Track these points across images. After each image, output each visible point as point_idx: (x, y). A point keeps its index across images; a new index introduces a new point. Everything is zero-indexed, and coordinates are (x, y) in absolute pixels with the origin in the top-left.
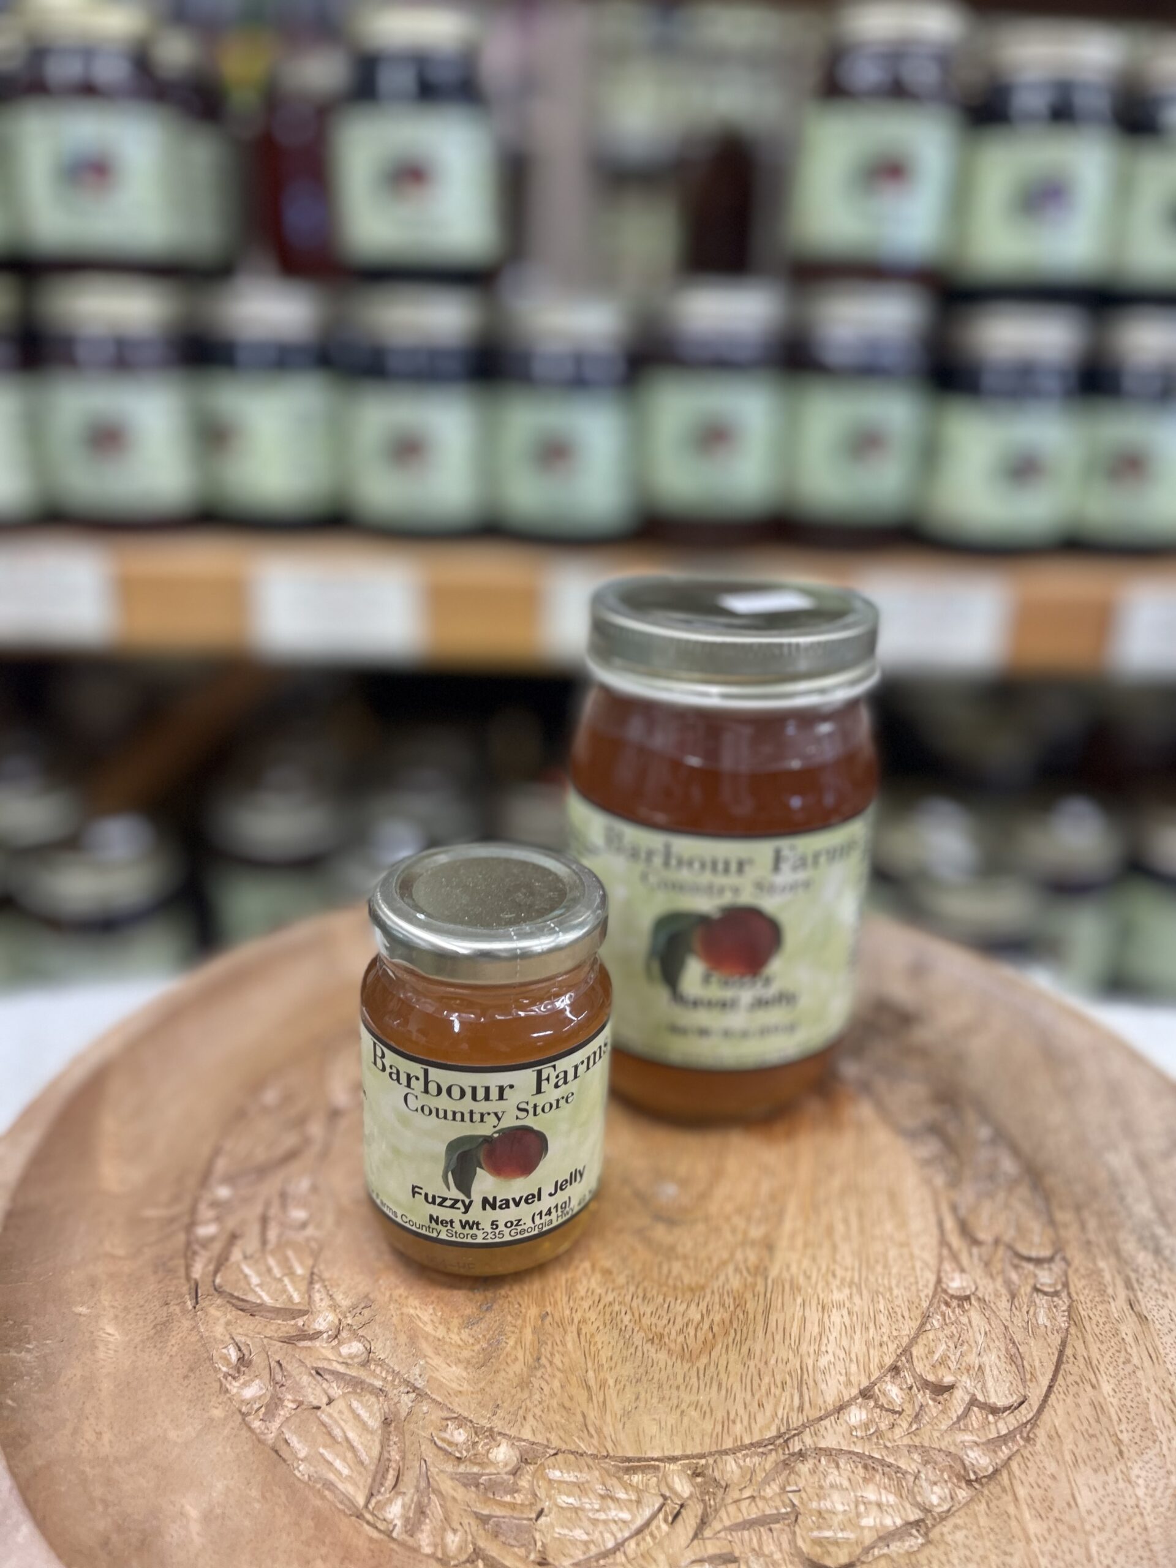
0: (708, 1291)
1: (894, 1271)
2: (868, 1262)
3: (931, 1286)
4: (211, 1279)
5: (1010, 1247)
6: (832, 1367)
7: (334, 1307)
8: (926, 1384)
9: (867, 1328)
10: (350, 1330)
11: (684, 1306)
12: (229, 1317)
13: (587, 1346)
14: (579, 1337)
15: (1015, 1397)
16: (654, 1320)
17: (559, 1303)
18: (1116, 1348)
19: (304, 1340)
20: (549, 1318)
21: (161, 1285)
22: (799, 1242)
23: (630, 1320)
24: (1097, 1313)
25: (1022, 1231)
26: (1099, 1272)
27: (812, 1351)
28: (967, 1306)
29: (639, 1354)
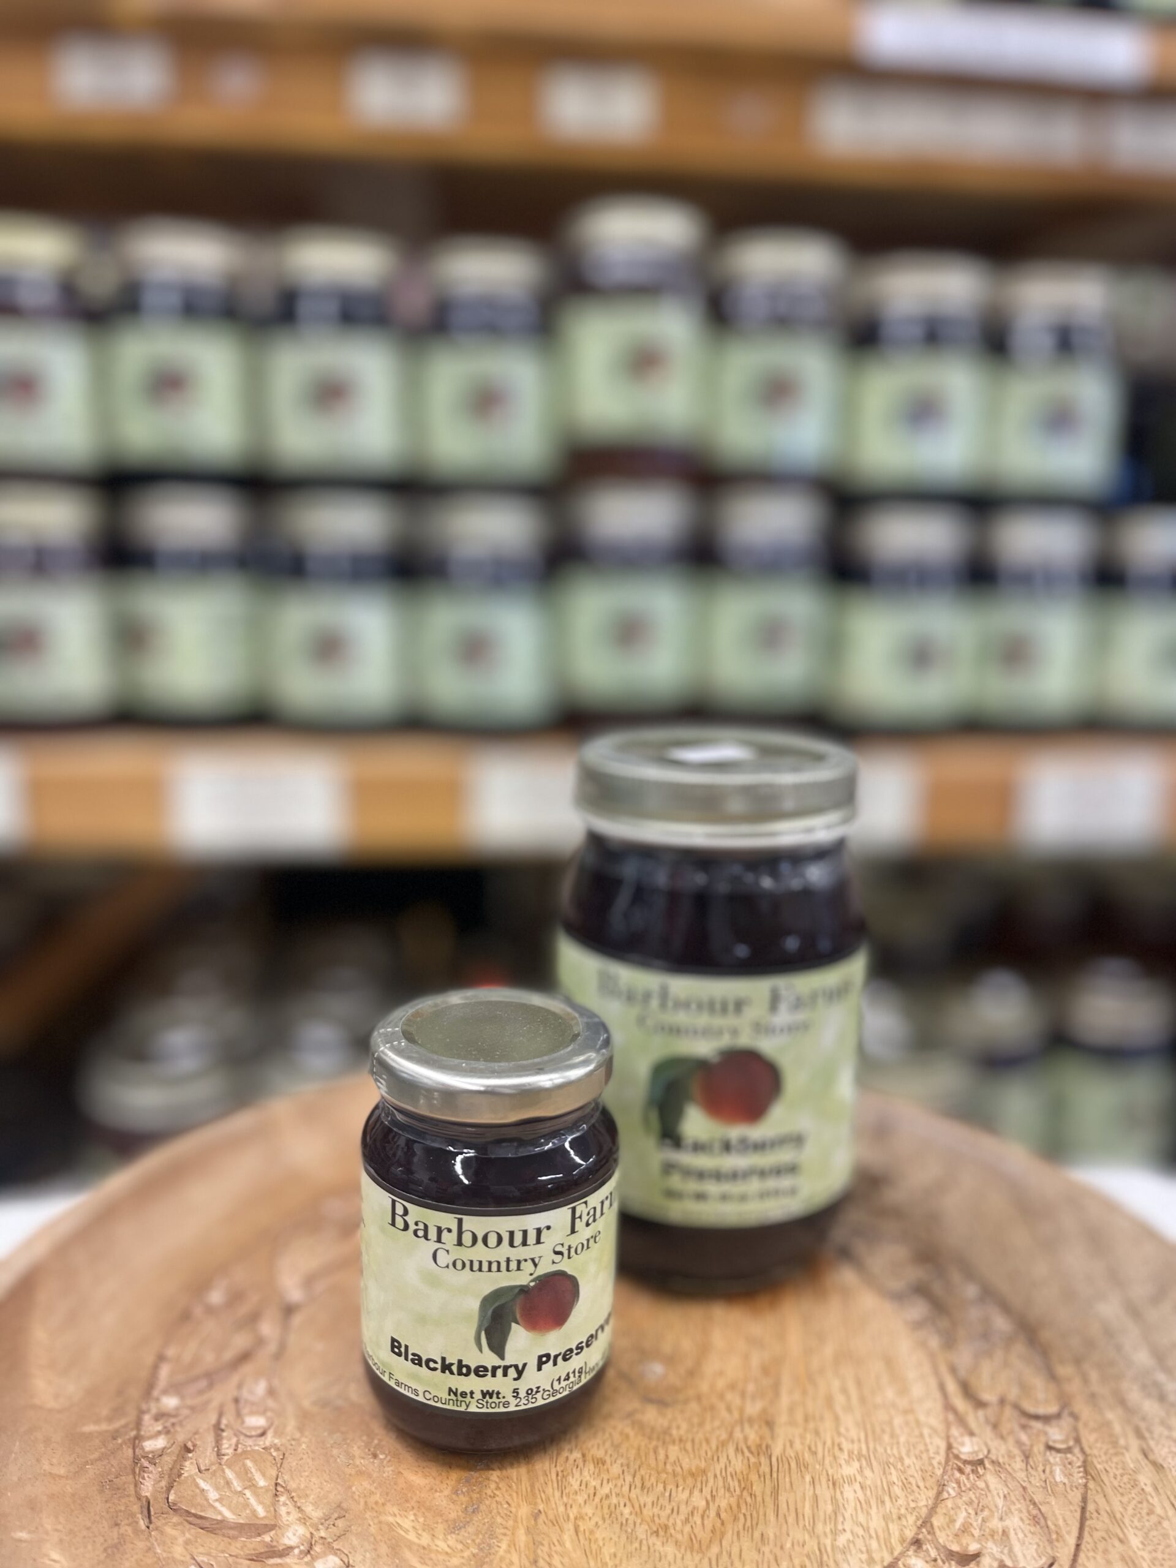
0: (710, 1475)
1: (902, 1439)
2: (874, 1432)
3: (943, 1451)
4: (165, 1495)
5: (1016, 1407)
6: (851, 1545)
7: (304, 1520)
8: (951, 1555)
9: (883, 1502)
10: (324, 1544)
11: (687, 1493)
12: (187, 1535)
13: (587, 1543)
14: (577, 1535)
15: (1044, 1560)
16: (656, 1510)
17: (552, 1499)
18: (1138, 1499)
19: (272, 1557)
20: (542, 1517)
21: (108, 1505)
22: (799, 1416)
23: (631, 1513)
24: (1113, 1465)
25: (1025, 1388)
26: (1107, 1424)
27: (828, 1530)
28: (981, 1471)
29: (645, 1548)
